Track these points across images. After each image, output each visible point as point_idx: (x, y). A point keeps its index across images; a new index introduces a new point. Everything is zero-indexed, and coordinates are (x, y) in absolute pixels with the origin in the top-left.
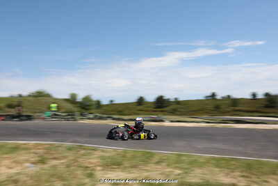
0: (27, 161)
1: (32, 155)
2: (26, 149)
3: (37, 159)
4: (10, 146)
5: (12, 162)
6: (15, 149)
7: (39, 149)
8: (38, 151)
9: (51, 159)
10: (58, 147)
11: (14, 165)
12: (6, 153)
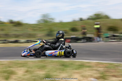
0: (91, 76)
1: (95, 72)
2: (89, 67)
3: (99, 75)
4: (77, 64)
5: (80, 76)
6: (82, 66)
7: (100, 67)
8: (99, 69)
9: (110, 76)
10: (116, 66)
11: (82, 78)
12: (76, 69)
